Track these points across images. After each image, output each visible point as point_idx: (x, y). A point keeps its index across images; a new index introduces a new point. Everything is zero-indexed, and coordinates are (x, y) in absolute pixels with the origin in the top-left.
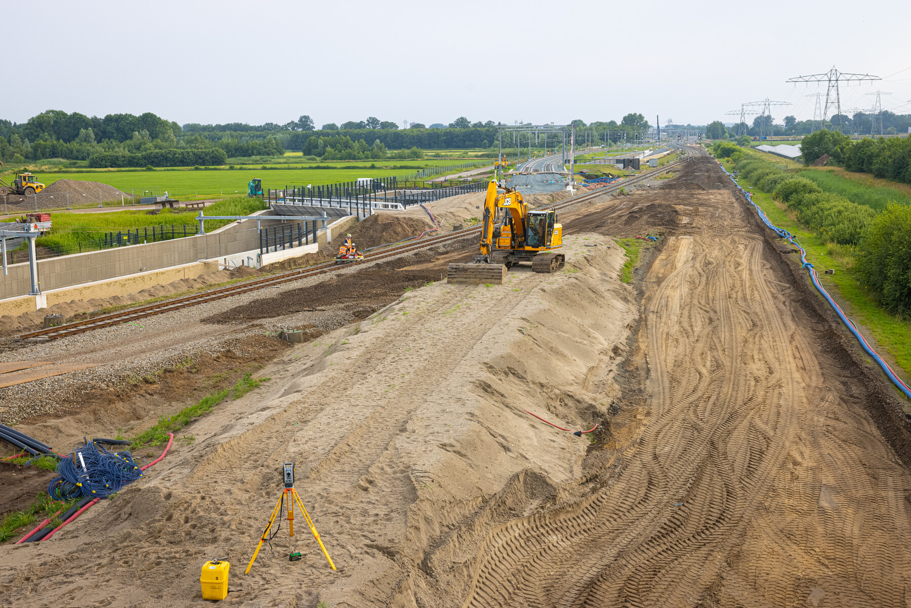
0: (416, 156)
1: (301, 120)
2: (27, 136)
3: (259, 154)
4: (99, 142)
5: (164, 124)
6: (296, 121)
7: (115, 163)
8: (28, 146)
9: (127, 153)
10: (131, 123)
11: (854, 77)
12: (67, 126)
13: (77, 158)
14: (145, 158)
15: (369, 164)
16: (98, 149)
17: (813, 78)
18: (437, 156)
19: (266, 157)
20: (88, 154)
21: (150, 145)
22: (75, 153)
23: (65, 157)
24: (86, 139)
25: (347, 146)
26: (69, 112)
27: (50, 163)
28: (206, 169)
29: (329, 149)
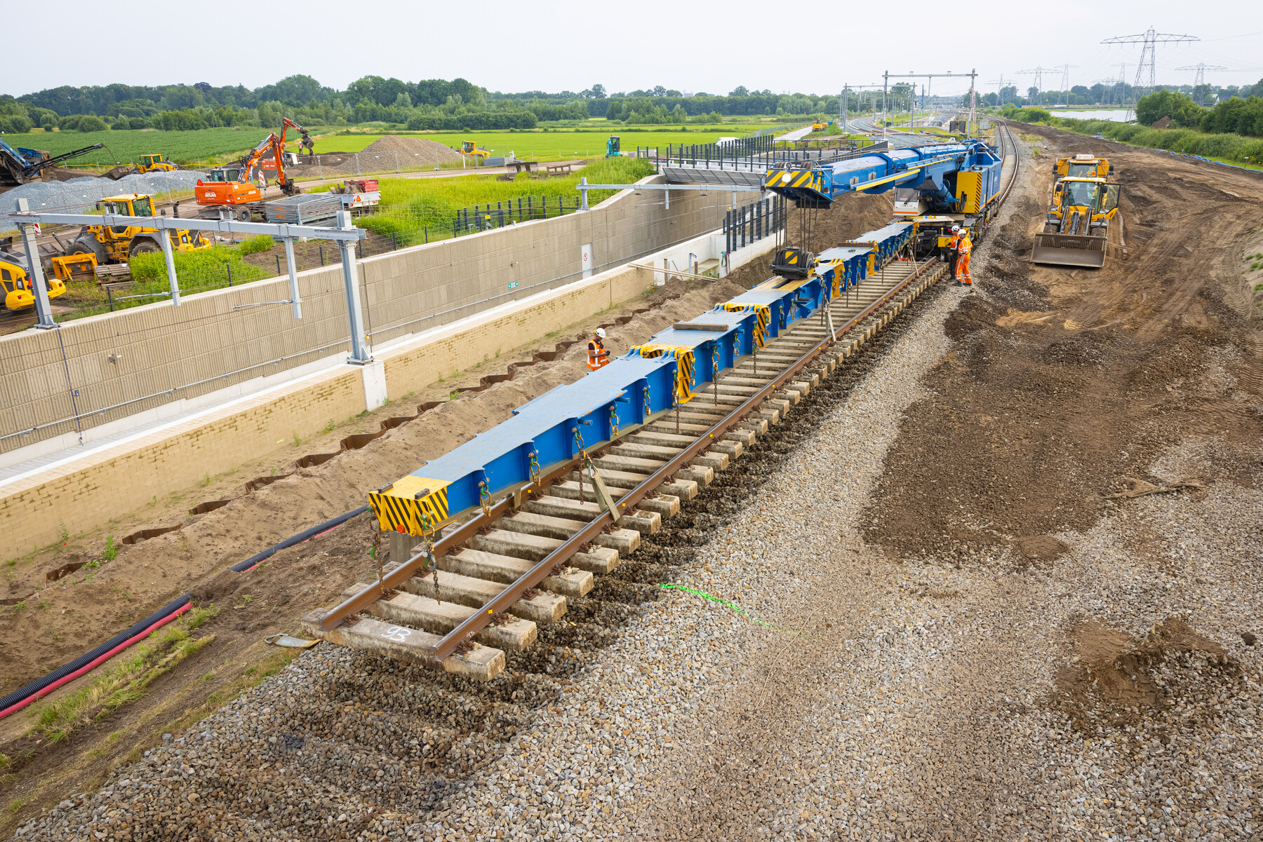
0: (716, 120)
1: (594, 89)
2: (349, 100)
3: (566, 118)
4: (415, 106)
5: (475, 89)
6: (590, 89)
7: (432, 125)
8: (349, 110)
9: (442, 116)
10: (445, 88)
11: (1172, 38)
12: (385, 91)
13: (396, 121)
14: (460, 121)
15: (680, 128)
16: (416, 113)
17: (1129, 39)
18: (734, 121)
19: (573, 121)
20: (406, 118)
21: (463, 109)
22: (393, 116)
23: (384, 120)
24: (403, 104)
25: (648, 110)
26: (386, 78)
27: (371, 126)
28: (521, 132)
29: (633, 113)
